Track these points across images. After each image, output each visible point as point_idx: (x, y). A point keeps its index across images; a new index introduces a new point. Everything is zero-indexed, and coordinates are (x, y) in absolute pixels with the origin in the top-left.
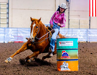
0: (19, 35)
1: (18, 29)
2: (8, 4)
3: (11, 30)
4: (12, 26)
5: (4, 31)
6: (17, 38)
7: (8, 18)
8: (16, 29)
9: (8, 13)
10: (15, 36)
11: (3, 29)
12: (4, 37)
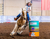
0: (8, 19)
1: (8, 16)
2: (3, 4)
3: (4, 17)
4: (5, 15)
5: (2, 17)
6: (7, 20)
7: (3, 11)
8: (7, 16)
9: (3, 9)
10: (6, 20)
11: (1, 17)
12: (2, 20)
